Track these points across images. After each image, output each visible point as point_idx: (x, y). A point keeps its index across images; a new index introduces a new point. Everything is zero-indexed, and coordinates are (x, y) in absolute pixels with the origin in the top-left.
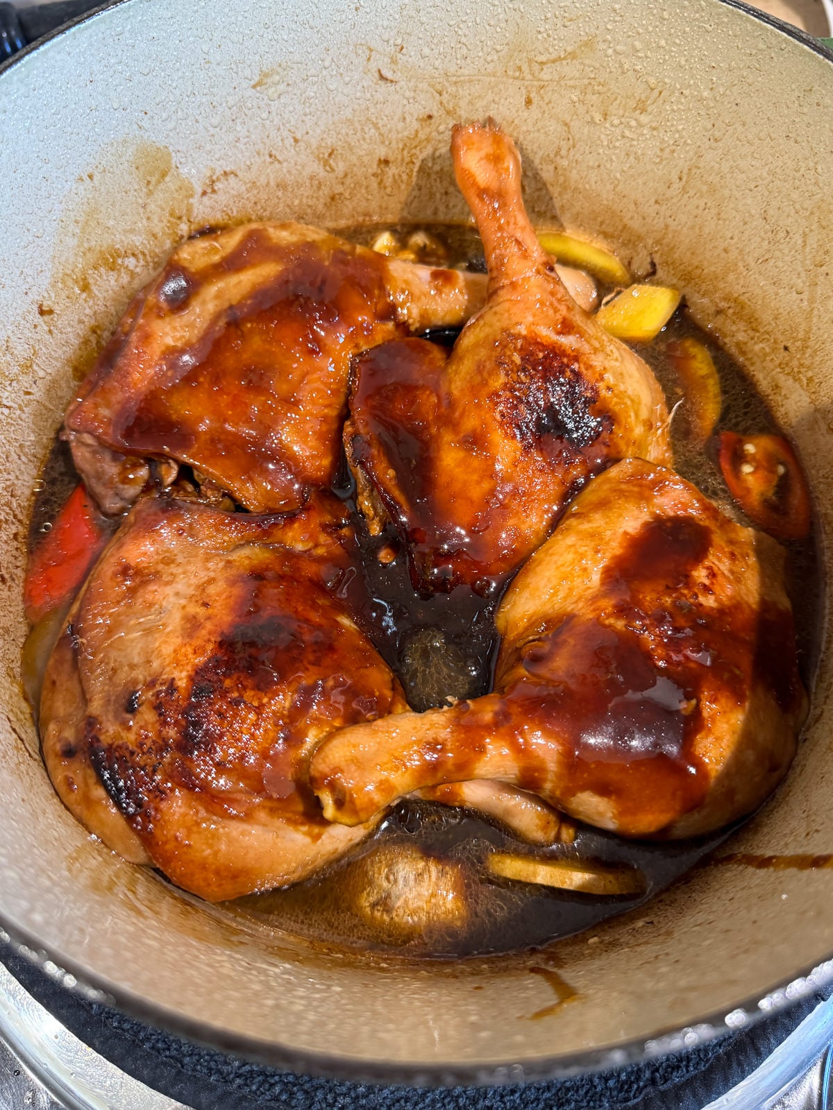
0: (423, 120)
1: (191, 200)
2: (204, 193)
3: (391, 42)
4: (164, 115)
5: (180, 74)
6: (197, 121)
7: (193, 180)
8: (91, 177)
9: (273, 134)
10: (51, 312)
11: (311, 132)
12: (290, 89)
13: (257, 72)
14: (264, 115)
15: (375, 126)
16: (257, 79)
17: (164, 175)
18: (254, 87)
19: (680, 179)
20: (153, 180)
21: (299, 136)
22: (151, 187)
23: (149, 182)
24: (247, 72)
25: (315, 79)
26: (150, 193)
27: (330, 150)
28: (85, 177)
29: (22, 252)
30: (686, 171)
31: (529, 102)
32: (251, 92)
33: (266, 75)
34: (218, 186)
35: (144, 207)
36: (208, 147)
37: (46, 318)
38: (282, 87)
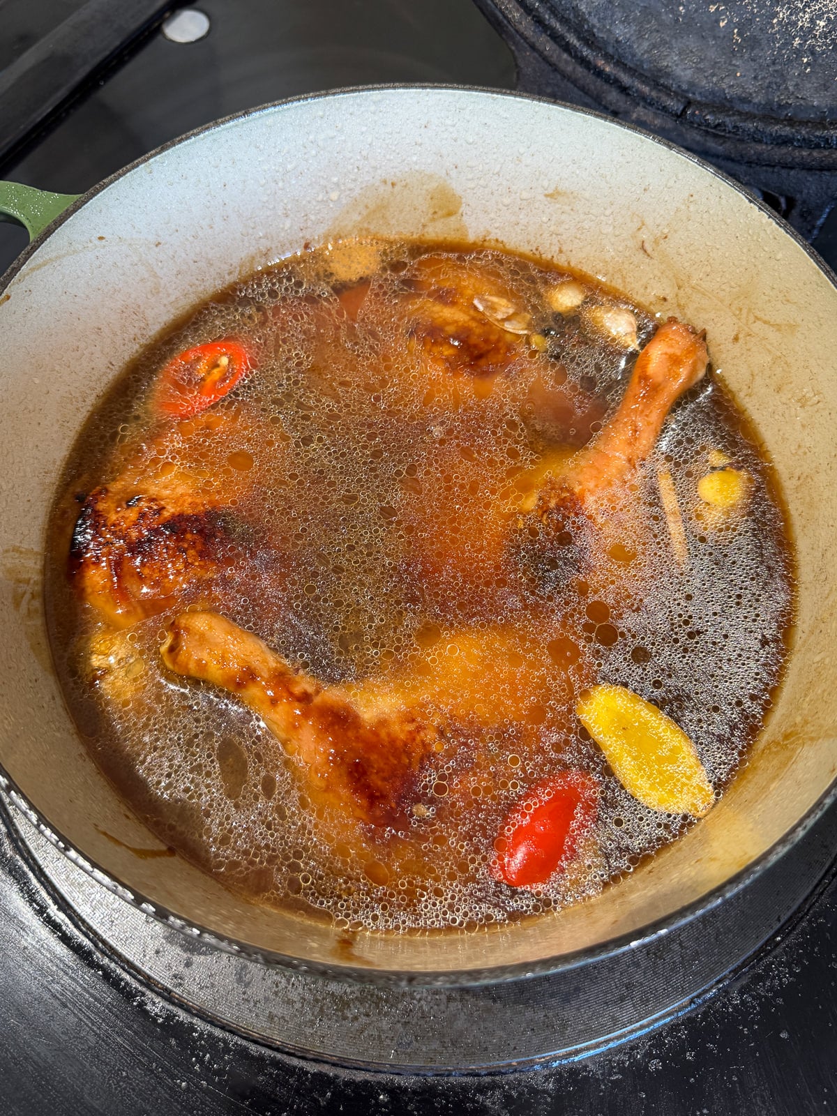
0: (658, 298)
3: (660, 228)
4: (470, 176)
5: (495, 156)
6: (492, 193)
7: (470, 230)
8: (393, 185)
9: (546, 235)
11: (574, 252)
12: (572, 213)
13: (553, 187)
14: (545, 219)
15: (624, 278)
16: (550, 191)
17: (450, 214)
18: (546, 196)
19: (799, 478)
20: (440, 213)
21: (564, 249)
22: (436, 216)
23: (435, 213)
24: (546, 183)
25: (593, 218)
26: (433, 220)
28: (389, 183)
29: (314, 203)
30: (805, 475)
31: (736, 339)
32: (541, 197)
33: (559, 193)
35: (424, 226)
36: (492, 215)
38: (567, 208)
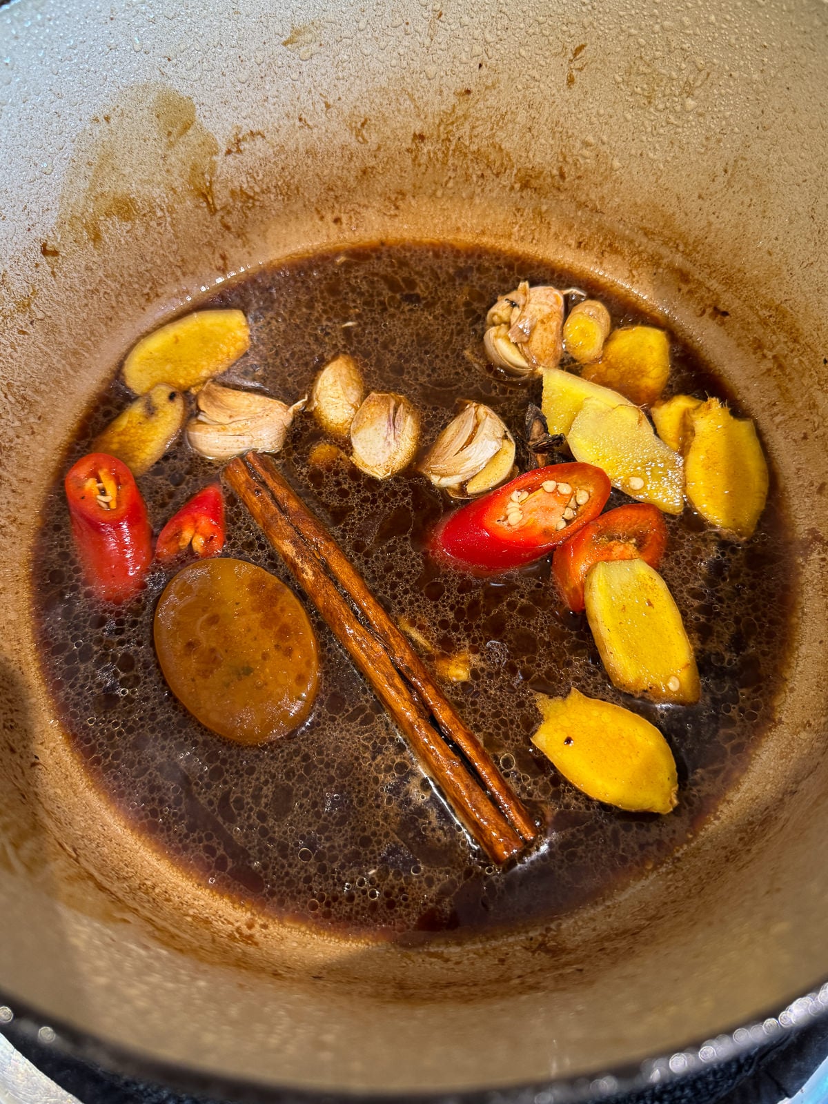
0: (461, 94)
1: (215, 158)
2: (229, 152)
3: (430, 7)
4: (189, 64)
5: (207, 22)
6: (223, 75)
7: (217, 137)
8: (107, 119)
9: (304, 96)
10: (55, 253)
11: (343, 98)
12: (323, 50)
13: (288, 28)
14: (295, 76)
15: (411, 97)
16: (288, 36)
17: (186, 128)
18: (285, 44)
19: (726, 171)
20: (175, 131)
21: (331, 102)
22: (172, 139)
23: (170, 134)
24: (278, 28)
25: (349, 41)
26: (171, 145)
27: (363, 120)
28: (101, 118)
29: (26, 186)
30: (731, 162)
31: (571, 81)
32: (281, 49)
33: (298, 33)
34: (244, 146)
35: (164, 158)
36: (234, 104)
37: (50, 259)
38: (314, 47)
